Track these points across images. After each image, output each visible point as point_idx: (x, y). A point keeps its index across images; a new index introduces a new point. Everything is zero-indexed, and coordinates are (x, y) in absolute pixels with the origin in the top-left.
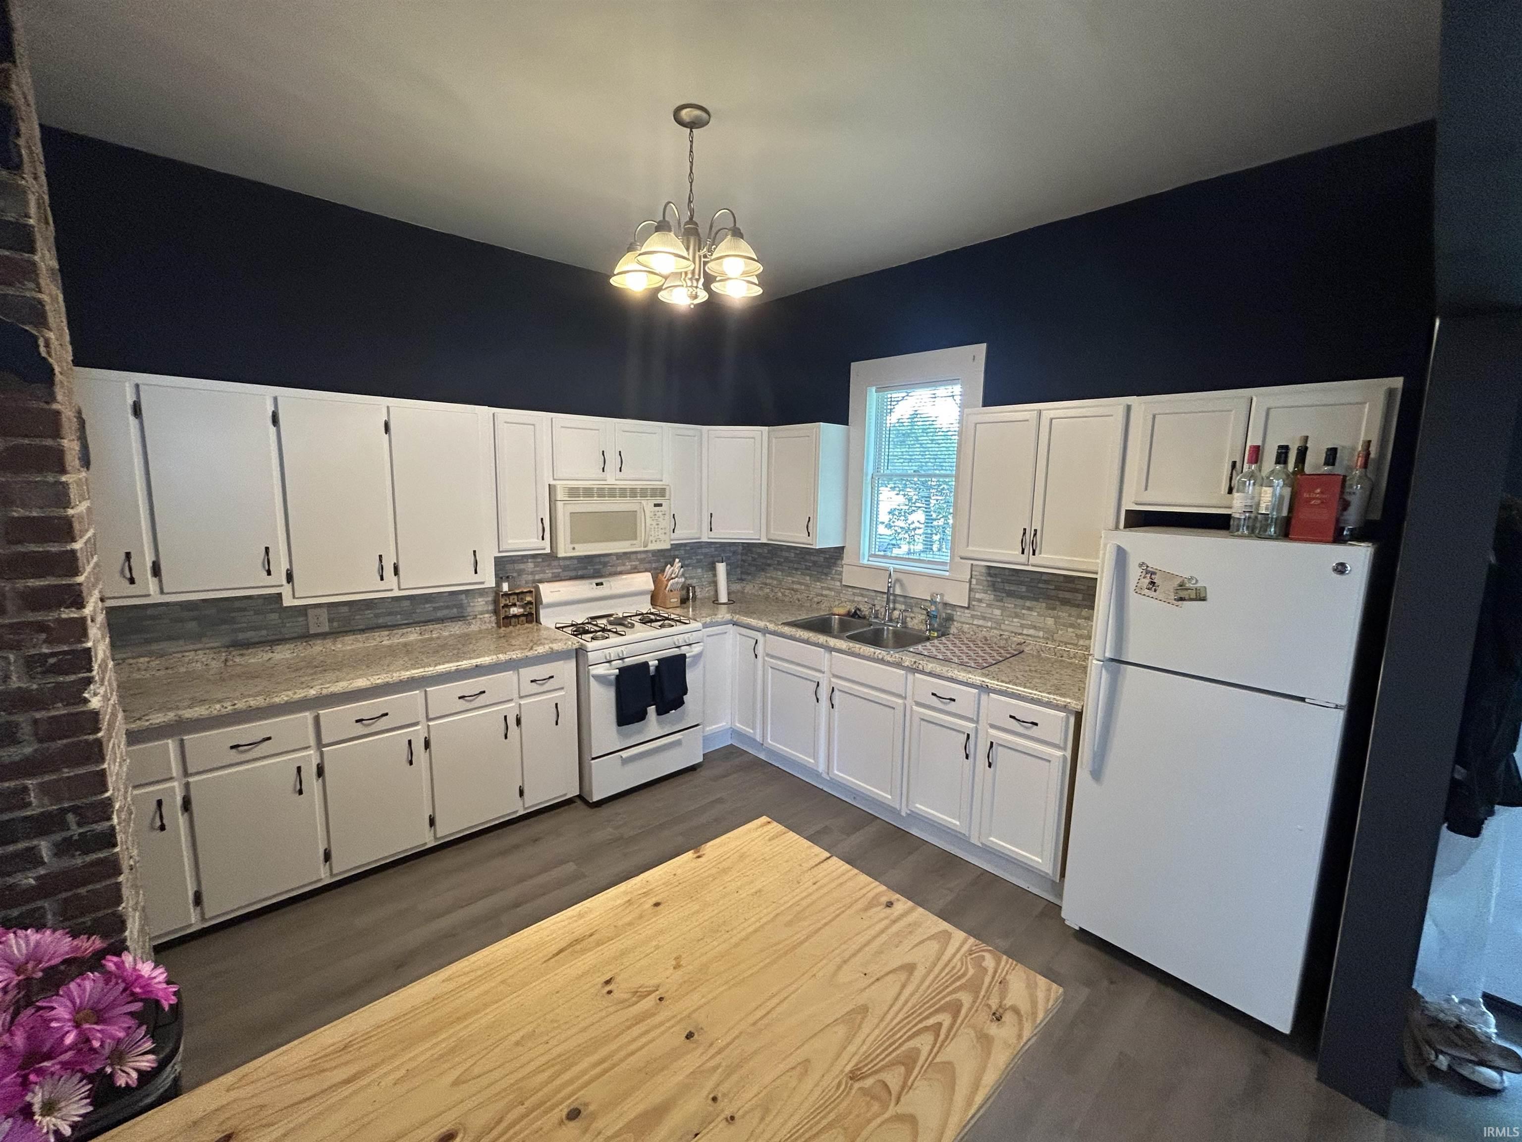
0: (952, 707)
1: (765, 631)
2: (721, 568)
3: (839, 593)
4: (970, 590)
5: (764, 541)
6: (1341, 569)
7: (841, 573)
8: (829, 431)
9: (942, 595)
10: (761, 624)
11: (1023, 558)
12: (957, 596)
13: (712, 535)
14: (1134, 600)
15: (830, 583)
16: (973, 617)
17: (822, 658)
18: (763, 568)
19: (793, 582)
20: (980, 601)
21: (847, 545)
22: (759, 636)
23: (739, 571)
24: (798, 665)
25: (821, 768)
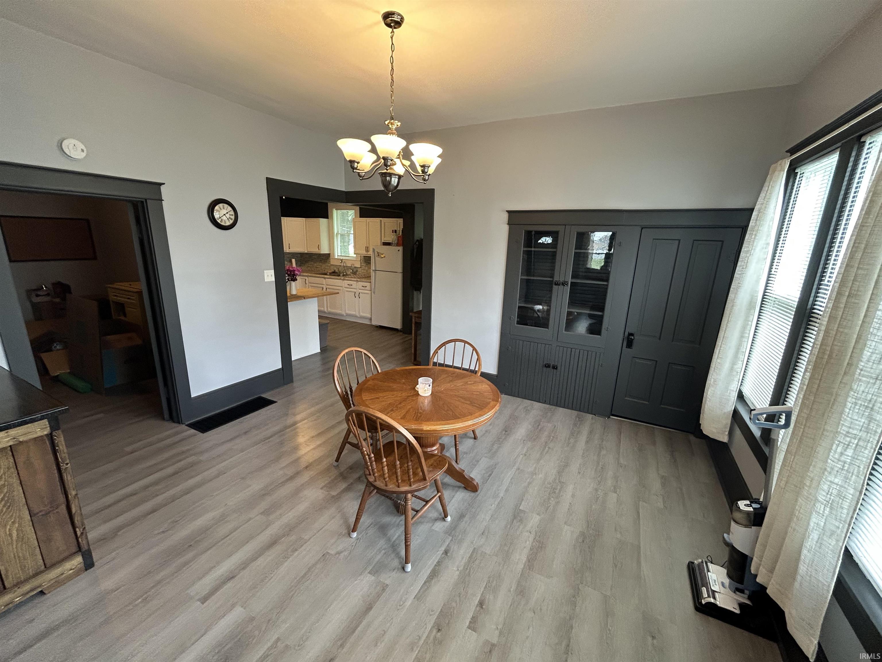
0: (351, 287)
1: (308, 276)
2: (294, 261)
3: (330, 267)
4: (361, 263)
5: (306, 252)
6: (399, 250)
7: (330, 261)
8: (323, 221)
9: (354, 265)
10: (307, 274)
11: (366, 253)
12: (358, 265)
13: (290, 250)
14: (376, 258)
15: (327, 264)
16: (362, 270)
17: (324, 281)
18: (307, 262)
19: (317, 265)
20: (363, 266)
21: (331, 253)
22: (306, 278)
23: (299, 263)
24: (318, 284)
25: (326, 310)
